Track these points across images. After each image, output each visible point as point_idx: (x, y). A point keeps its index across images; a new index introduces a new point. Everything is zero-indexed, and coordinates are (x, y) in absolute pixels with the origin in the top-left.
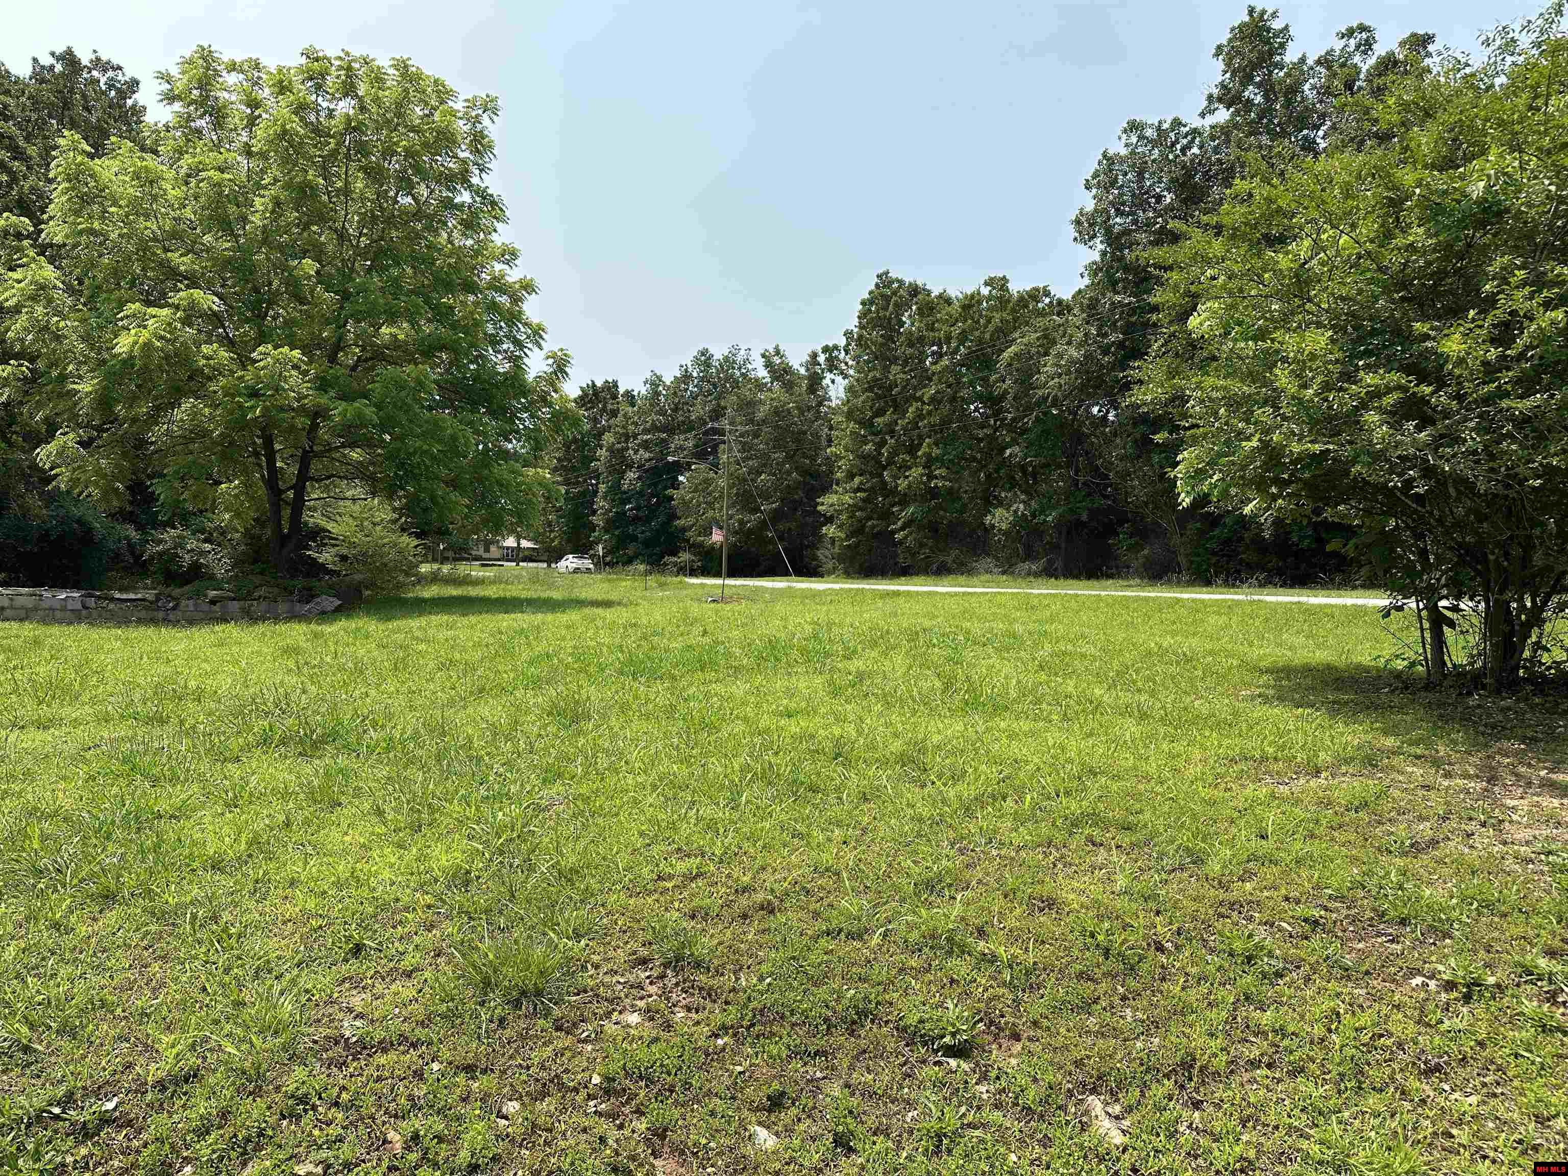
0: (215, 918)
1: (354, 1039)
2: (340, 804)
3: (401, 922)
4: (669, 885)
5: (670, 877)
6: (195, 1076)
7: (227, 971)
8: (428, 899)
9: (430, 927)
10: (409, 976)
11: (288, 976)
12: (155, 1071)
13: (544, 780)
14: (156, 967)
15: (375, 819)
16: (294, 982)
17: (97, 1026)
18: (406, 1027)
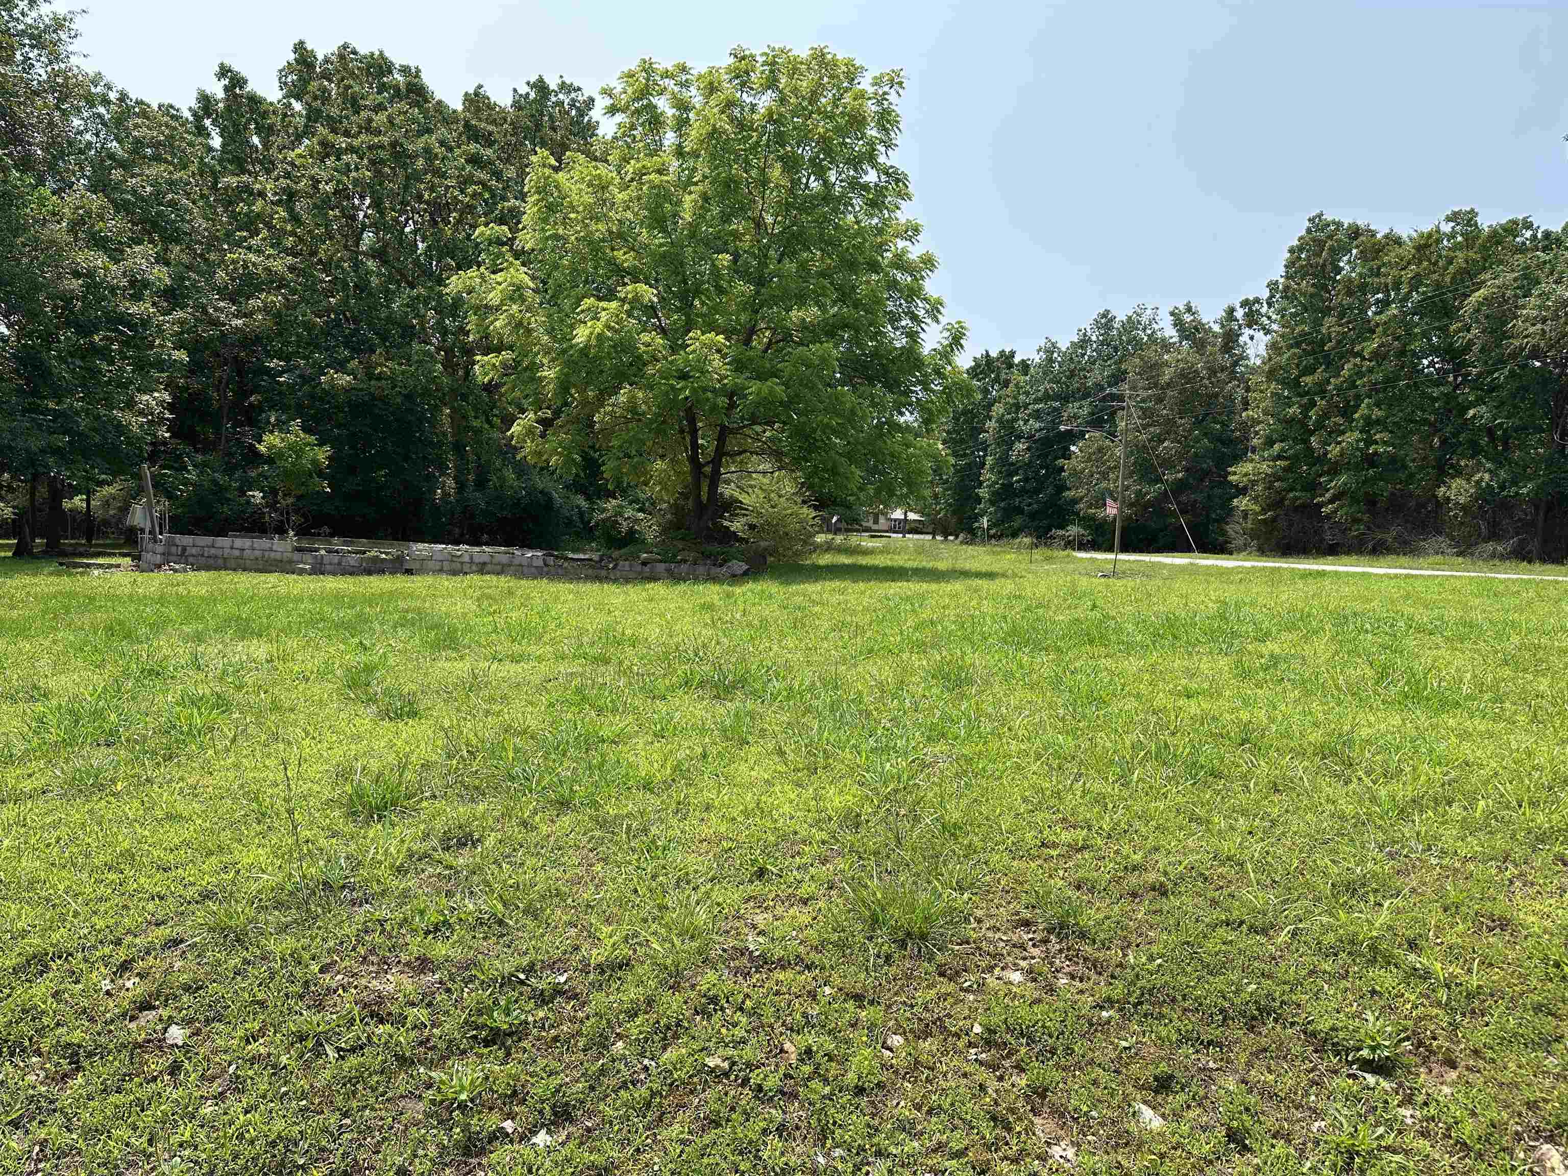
0: (646, 831)
1: (757, 953)
2: (748, 743)
3: (799, 853)
4: (1054, 853)
5: (1054, 845)
6: (627, 965)
7: (654, 877)
8: (824, 835)
9: (824, 861)
10: (806, 904)
11: (703, 889)
12: (597, 955)
13: (929, 739)
14: (598, 867)
15: (777, 759)
16: (707, 894)
17: (552, 910)
18: (801, 949)
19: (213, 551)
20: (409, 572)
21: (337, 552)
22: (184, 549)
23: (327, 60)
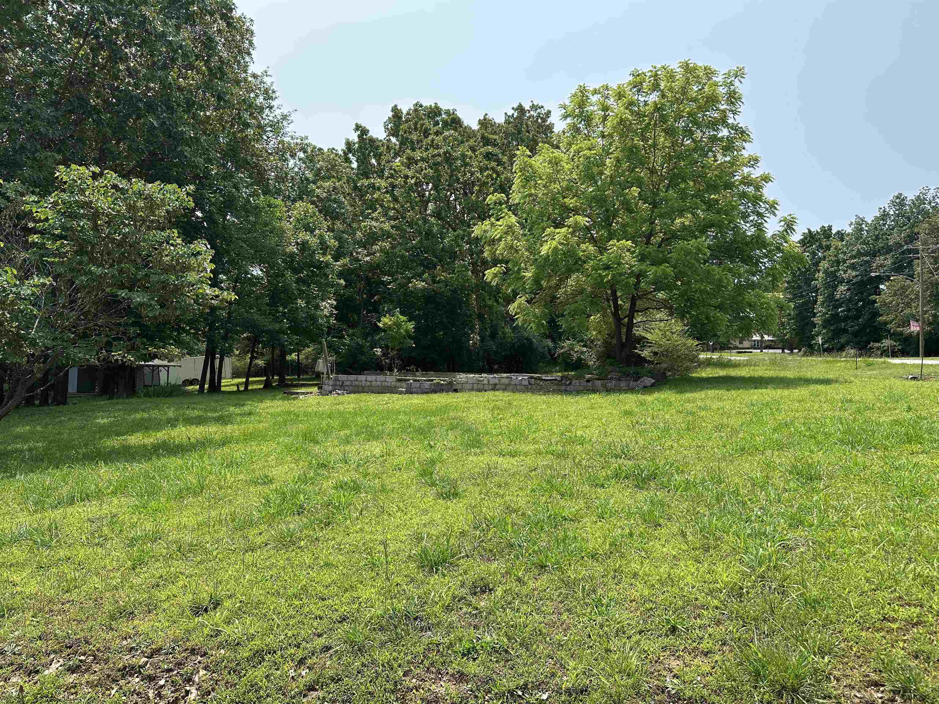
0: (594, 591)
1: (673, 692)
2: (660, 525)
3: (699, 615)
4: (895, 626)
5: (894, 620)
7: (602, 626)
8: (716, 602)
9: (719, 623)
10: (706, 655)
11: (634, 639)
12: (567, 682)
13: (790, 525)
14: (565, 617)
15: (680, 538)
16: (638, 643)
17: (538, 646)
18: (705, 692)
19: (357, 383)
20: (456, 391)
21: (419, 381)
22: (343, 383)
23: (408, 114)
